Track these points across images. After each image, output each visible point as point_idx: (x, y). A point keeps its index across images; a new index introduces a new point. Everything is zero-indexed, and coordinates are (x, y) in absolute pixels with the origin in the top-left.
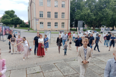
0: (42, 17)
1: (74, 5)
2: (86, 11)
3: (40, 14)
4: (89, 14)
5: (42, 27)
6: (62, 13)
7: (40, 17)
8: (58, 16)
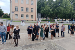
0: (17, 10)
1: (40, 4)
2: (48, 8)
3: (16, 9)
4: (49, 10)
5: (17, 18)
6: (32, 9)
7: (16, 10)
8: (29, 10)
